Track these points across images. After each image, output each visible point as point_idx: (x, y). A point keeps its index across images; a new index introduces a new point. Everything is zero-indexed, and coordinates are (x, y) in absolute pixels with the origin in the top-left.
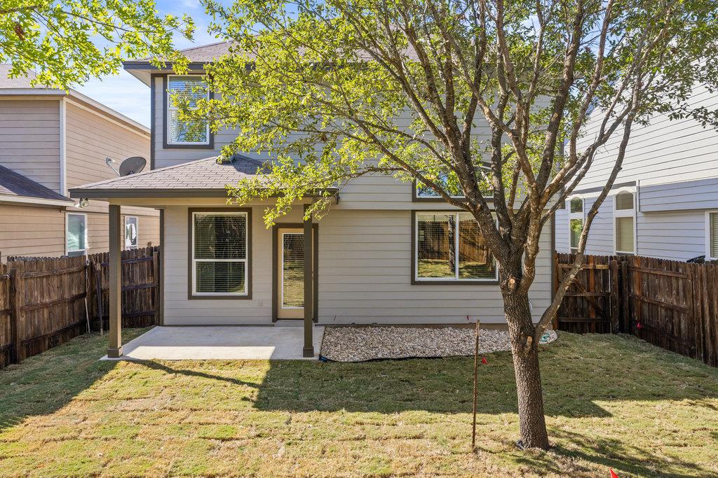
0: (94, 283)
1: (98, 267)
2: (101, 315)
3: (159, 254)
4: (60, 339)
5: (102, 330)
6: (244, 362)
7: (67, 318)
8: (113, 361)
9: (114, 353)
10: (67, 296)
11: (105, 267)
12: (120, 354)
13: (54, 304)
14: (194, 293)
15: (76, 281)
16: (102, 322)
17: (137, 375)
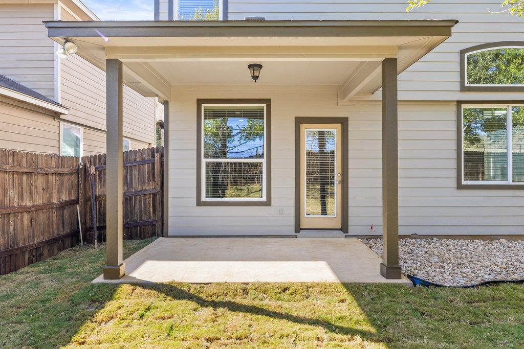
0: (88, 189)
1: (92, 170)
2: (96, 225)
3: (162, 156)
4: (46, 252)
5: (96, 242)
6: (308, 287)
7: (55, 226)
8: (112, 284)
9: (112, 272)
10: (55, 201)
11: (101, 171)
12: (121, 274)
13: (38, 208)
14: (204, 198)
15: (66, 184)
16: (96, 232)
17: (152, 312)
